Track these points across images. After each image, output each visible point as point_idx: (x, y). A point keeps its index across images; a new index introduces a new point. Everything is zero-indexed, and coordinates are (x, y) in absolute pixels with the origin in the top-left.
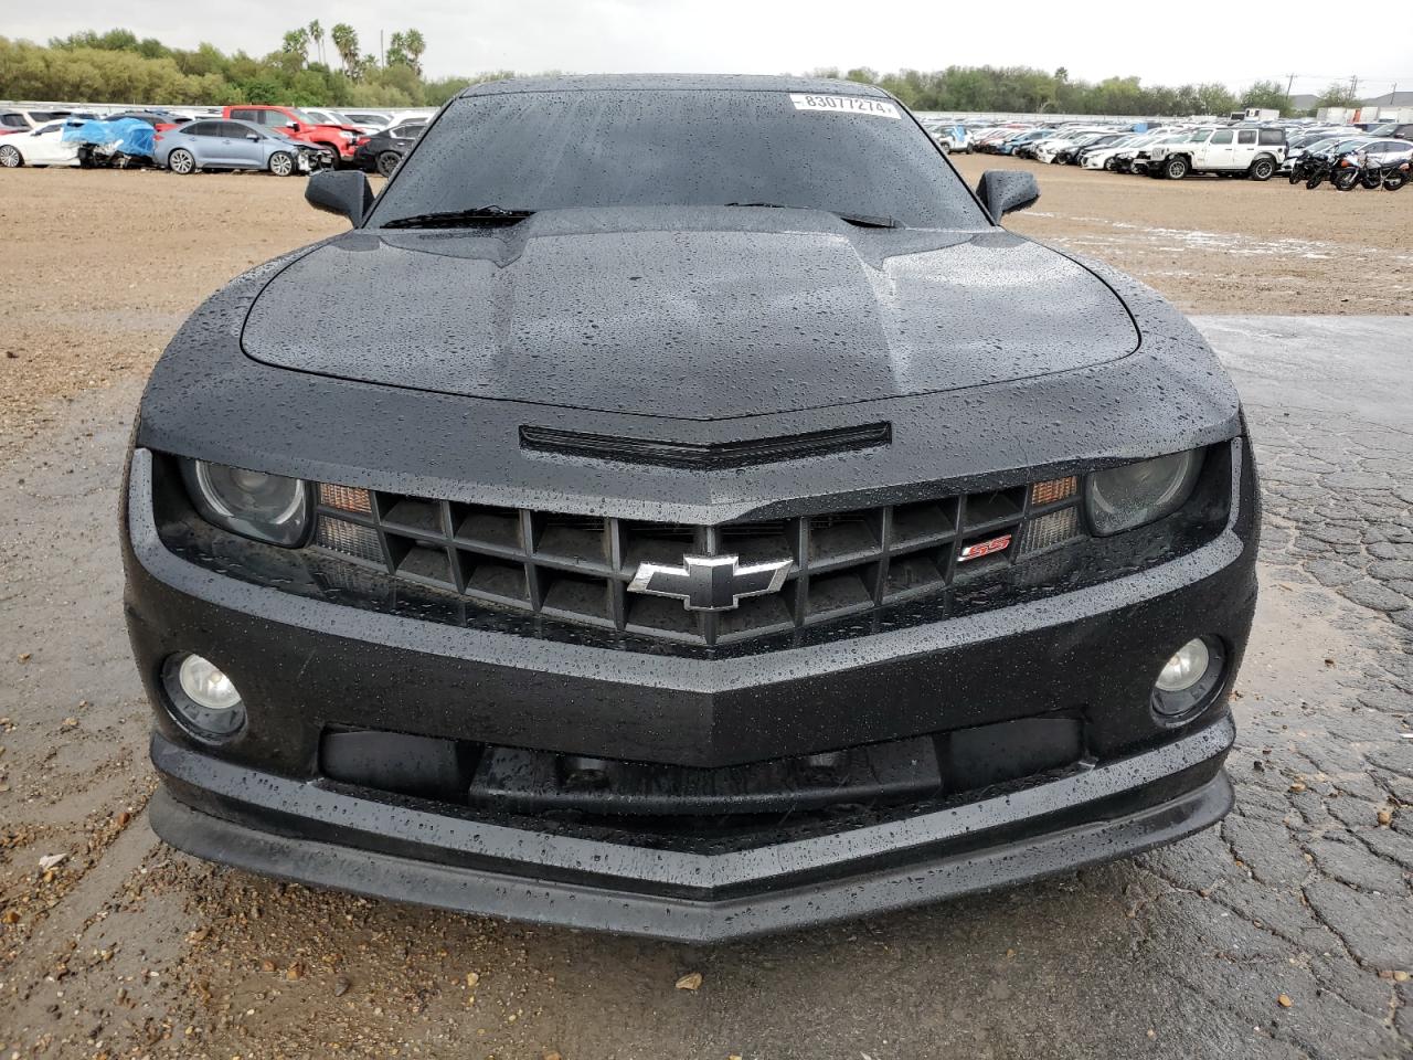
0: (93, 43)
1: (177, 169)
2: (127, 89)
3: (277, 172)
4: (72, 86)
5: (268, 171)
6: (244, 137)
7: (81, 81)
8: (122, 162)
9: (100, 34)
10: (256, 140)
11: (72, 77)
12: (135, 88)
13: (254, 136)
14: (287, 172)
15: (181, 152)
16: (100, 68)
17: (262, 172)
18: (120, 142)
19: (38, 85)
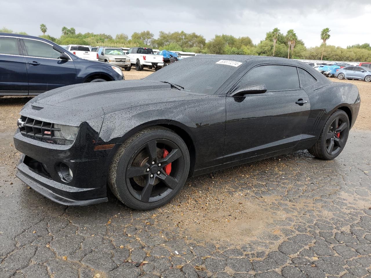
0: (358, 47)
1: (339, 78)
2: (361, 58)
3: (366, 81)
4: (347, 57)
5: (364, 80)
6: (359, 71)
7: (350, 56)
8: (330, 76)
9: (361, 45)
10: (363, 72)
11: (347, 55)
12: (363, 58)
13: (363, 71)
14: (369, 81)
15: (342, 74)
16: (355, 53)
17: (362, 80)
18: (331, 71)
19: (338, 57)
